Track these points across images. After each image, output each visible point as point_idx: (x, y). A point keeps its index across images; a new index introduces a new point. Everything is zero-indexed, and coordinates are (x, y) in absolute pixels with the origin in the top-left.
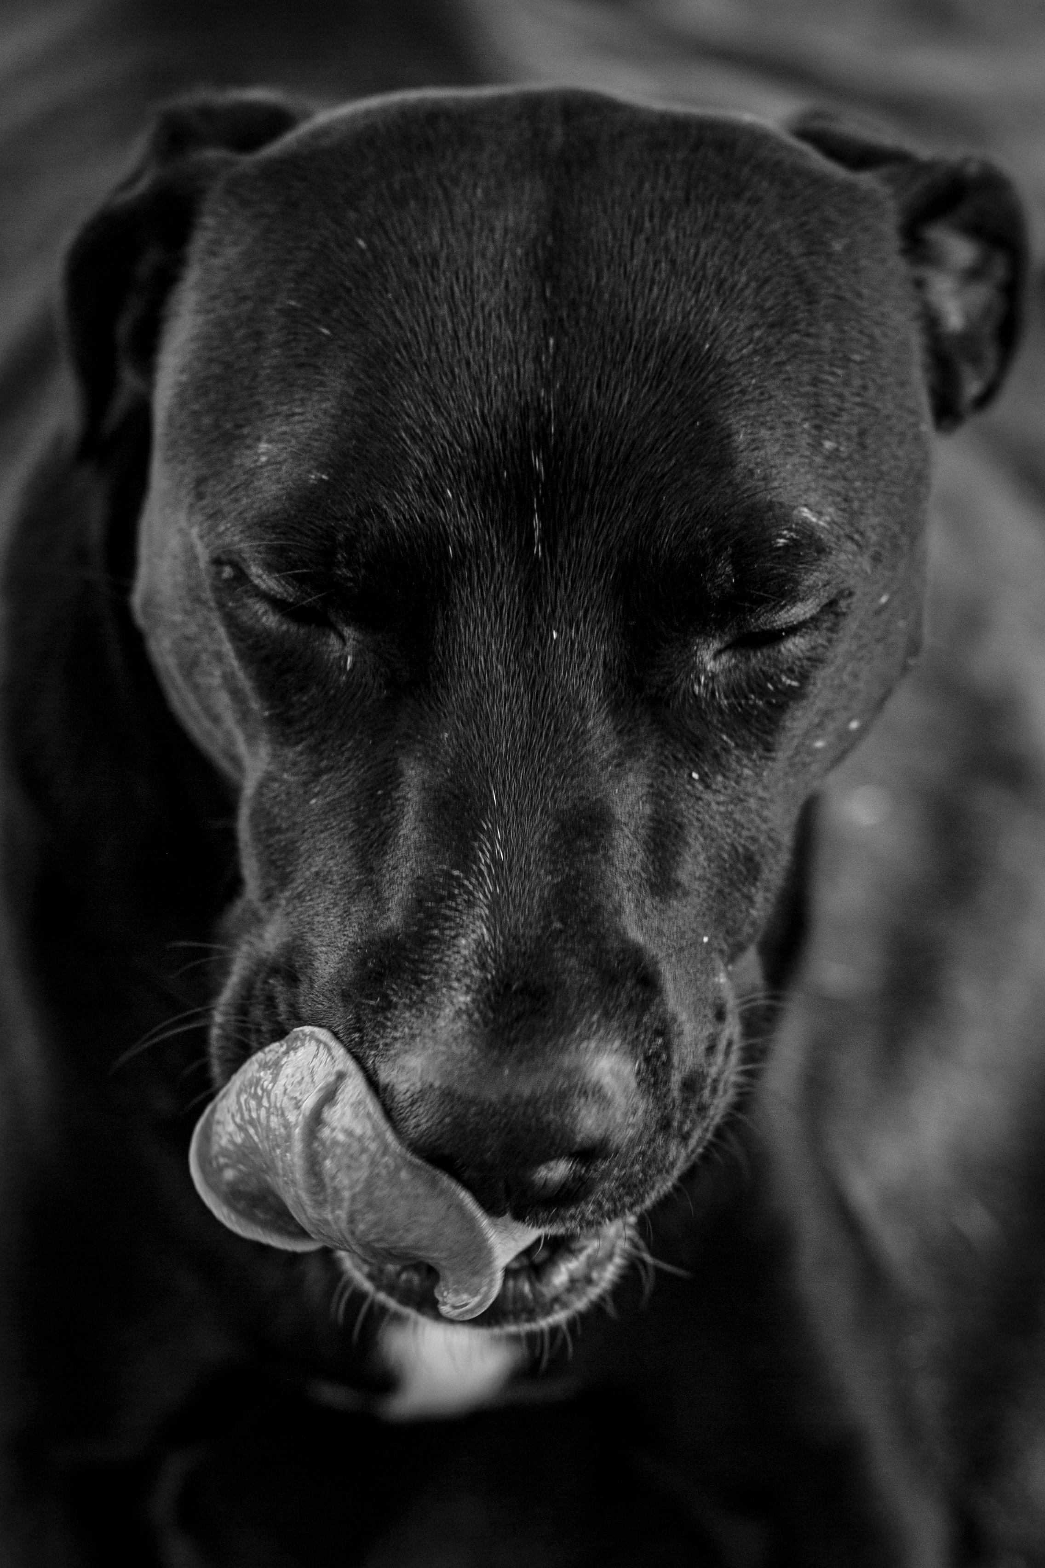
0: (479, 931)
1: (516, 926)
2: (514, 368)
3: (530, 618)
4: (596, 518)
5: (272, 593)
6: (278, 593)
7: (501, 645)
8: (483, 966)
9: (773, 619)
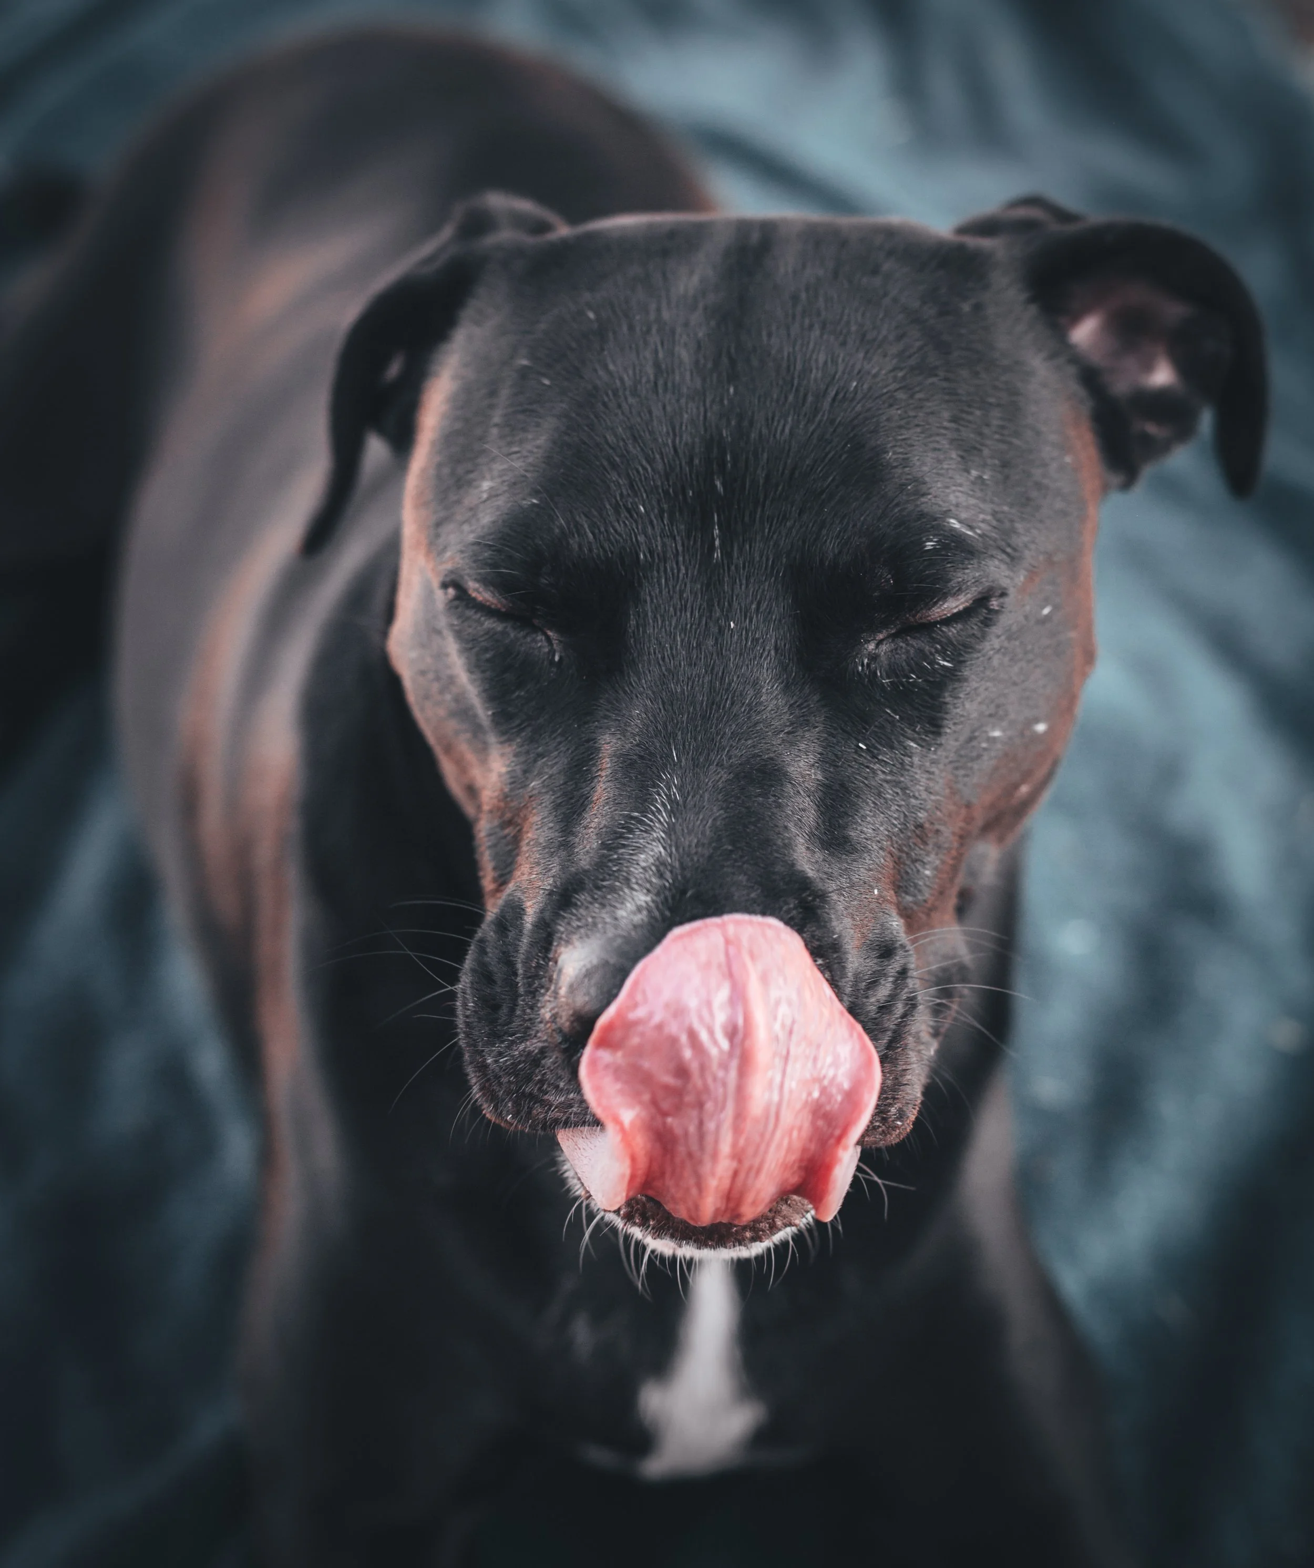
0: (656, 850)
1: (690, 846)
2: (702, 409)
3: (711, 611)
4: (767, 526)
5: (488, 604)
6: (492, 603)
7: (685, 635)
8: (661, 876)
9: (927, 614)
